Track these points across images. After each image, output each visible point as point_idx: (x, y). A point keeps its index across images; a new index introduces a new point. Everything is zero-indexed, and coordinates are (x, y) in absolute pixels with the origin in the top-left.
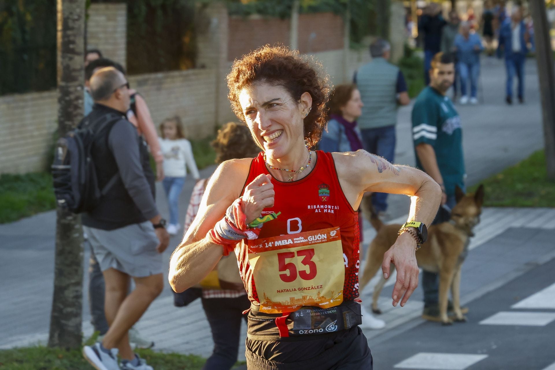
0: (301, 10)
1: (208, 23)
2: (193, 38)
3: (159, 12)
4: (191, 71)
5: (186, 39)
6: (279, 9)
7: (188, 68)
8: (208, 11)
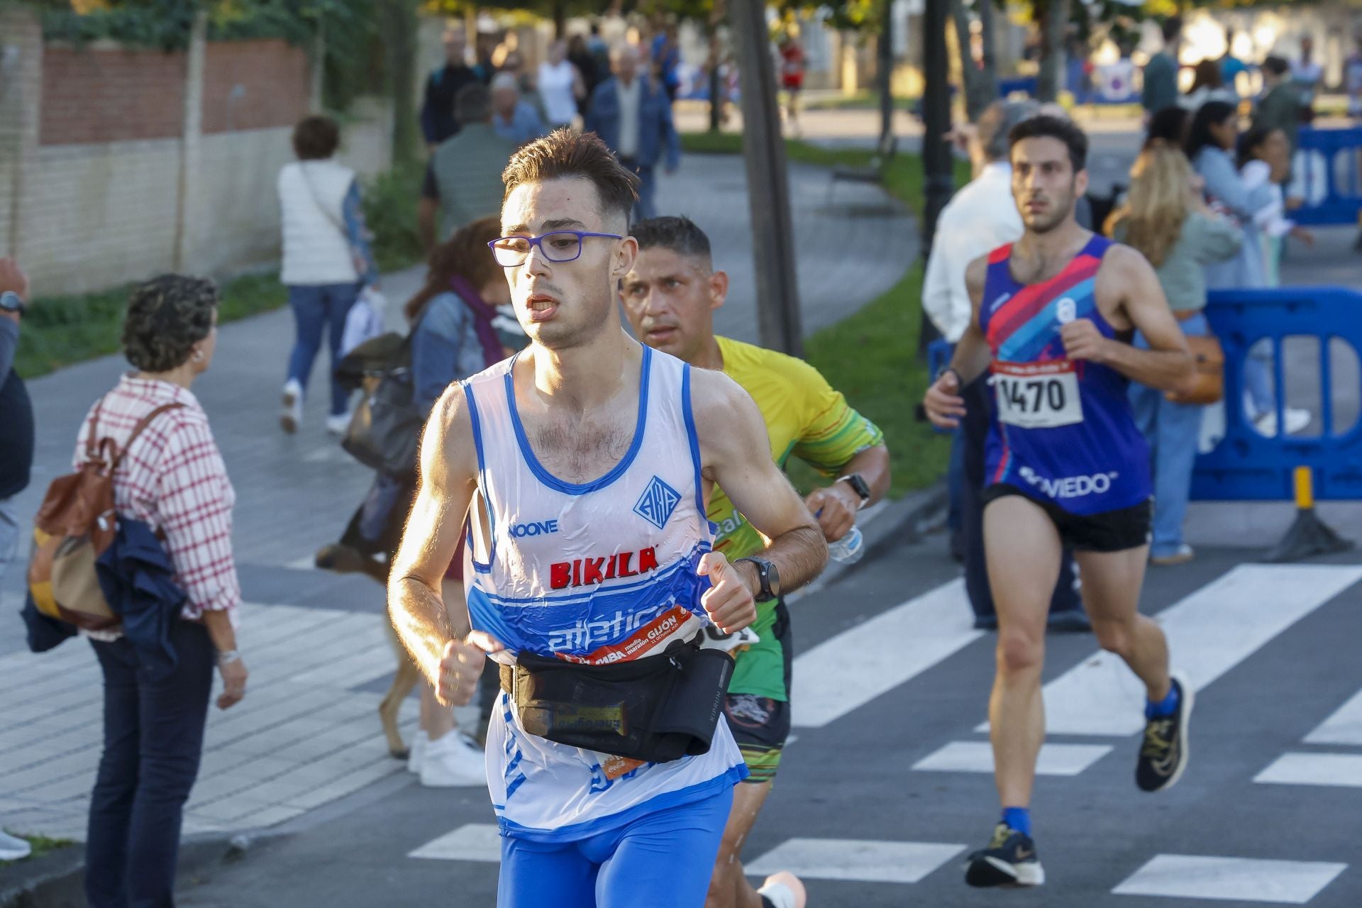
0: (211, 33)
6: (161, 28)
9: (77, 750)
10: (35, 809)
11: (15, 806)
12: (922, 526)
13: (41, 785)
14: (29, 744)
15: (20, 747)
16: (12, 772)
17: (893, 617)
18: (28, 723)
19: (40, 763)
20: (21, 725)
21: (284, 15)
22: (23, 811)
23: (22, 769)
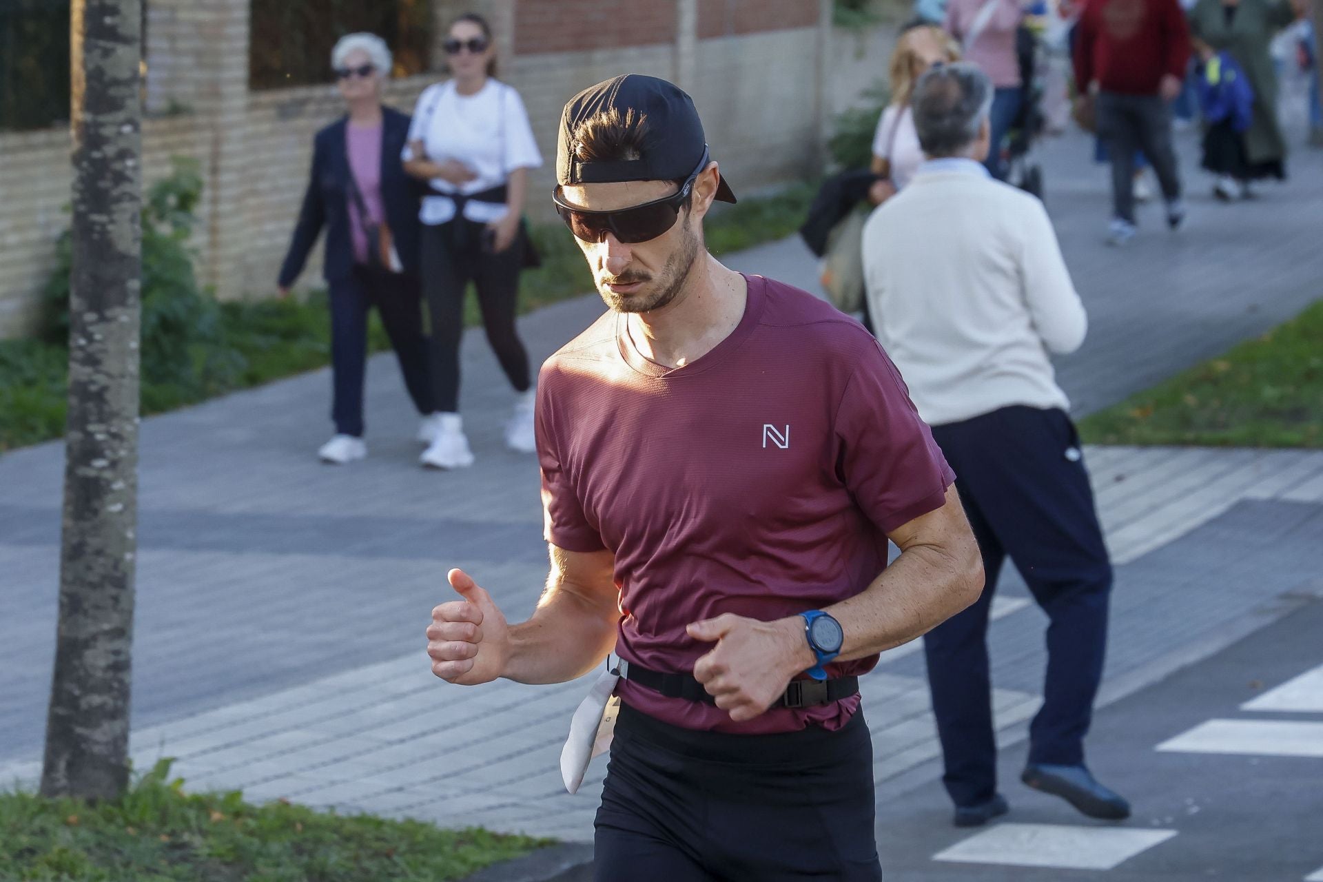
10: (514, 805)
11: (493, 801)
13: (522, 778)
14: (508, 732)
15: (498, 735)
16: (489, 763)
18: (506, 708)
19: (520, 753)
22: (502, 806)
23: (500, 759)
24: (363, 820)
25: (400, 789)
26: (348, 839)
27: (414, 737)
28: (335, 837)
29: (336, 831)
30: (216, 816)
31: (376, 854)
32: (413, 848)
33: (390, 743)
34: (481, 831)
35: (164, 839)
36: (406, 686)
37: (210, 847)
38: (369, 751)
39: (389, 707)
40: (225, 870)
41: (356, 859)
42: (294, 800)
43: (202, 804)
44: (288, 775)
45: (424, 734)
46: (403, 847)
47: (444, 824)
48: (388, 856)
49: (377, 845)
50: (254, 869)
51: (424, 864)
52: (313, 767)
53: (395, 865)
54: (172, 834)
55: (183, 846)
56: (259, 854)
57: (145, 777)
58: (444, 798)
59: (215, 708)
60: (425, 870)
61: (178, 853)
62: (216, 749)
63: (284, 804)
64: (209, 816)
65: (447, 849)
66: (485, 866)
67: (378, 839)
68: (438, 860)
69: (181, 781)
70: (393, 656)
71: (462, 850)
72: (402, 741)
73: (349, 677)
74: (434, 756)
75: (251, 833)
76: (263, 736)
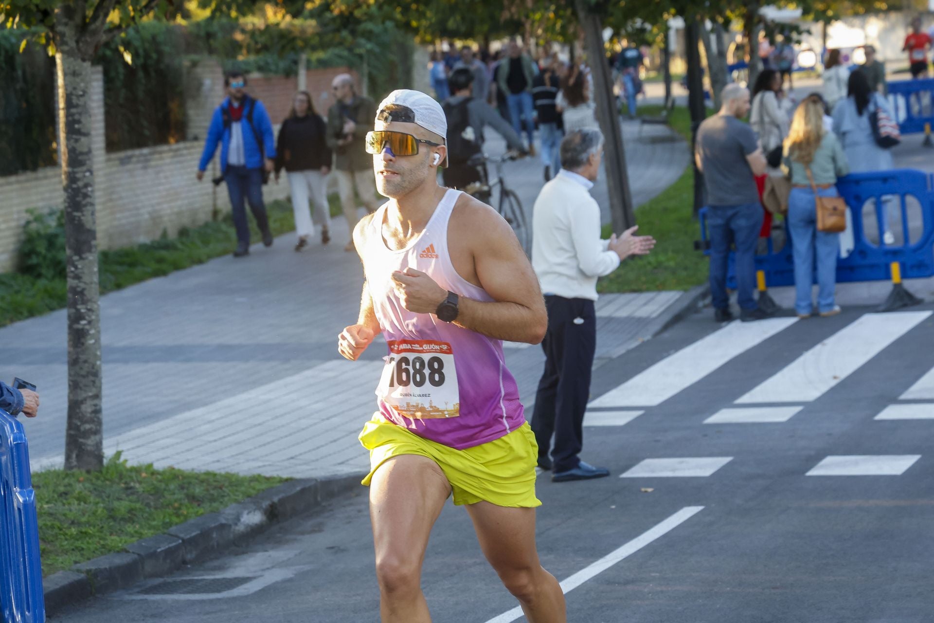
0: (309, 66)
1: (200, 85)
2: (182, 105)
3: (141, 74)
4: (181, 145)
5: (173, 106)
6: (282, 65)
7: (177, 141)
8: (199, 70)
9: (286, 436)
10: (270, 465)
11: (260, 464)
12: (701, 304)
13: (271, 454)
14: (262, 434)
15: (257, 436)
16: (255, 448)
17: (688, 351)
18: (259, 424)
19: (269, 443)
20: (255, 426)
21: (345, 53)
22: (264, 466)
23: (260, 446)
24: (208, 473)
25: (218, 461)
26: (202, 482)
27: (220, 439)
28: (197, 481)
29: (196, 479)
30: (144, 475)
31: (215, 488)
32: (231, 484)
33: (210, 442)
34: (259, 475)
35: (123, 485)
36: (213, 417)
37: (144, 488)
38: (201, 446)
39: (207, 427)
40: (151, 497)
41: (207, 490)
42: (176, 467)
43: (137, 470)
44: (168, 457)
45: (224, 437)
46: (227, 484)
47: (241, 474)
48: (221, 488)
49: (215, 484)
50: (164, 496)
51: (237, 491)
52: (177, 454)
53: (224, 492)
54: (126, 483)
55: (131, 488)
56: (165, 490)
57: (110, 460)
58: (238, 464)
59: (130, 431)
60: (237, 493)
61: (129, 491)
62: (133, 448)
63: (172, 469)
64: (140, 475)
65: (246, 484)
66: (263, 490)
67: (215, 481)
68: (243, 489)
69: (126, 461)
70: (205, 404)
71: (252, 484)
72: (215, 441)
73: (187, 415)
74: (230, 446)
75: (160, 481)
76: (153, 442)
